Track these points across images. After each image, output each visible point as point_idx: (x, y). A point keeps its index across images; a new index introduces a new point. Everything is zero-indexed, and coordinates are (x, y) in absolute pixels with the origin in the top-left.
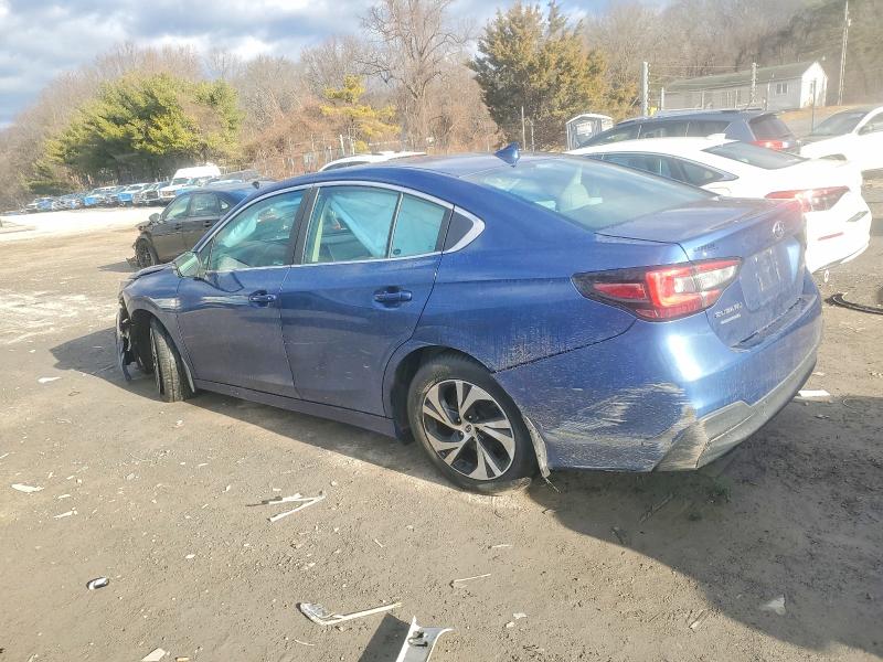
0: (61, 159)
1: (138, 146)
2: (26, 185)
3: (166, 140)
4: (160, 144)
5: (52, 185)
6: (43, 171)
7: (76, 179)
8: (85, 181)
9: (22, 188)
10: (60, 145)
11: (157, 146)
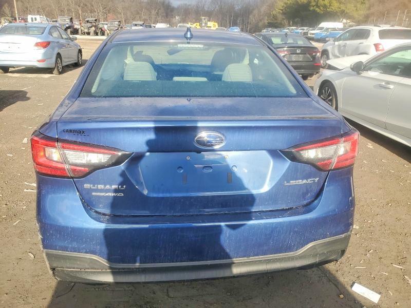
0: (281, 12)
1: (312, 8)
2: (266, 22)
3: (325, 6)
4: (322, 8)
5: (276, 23)
6: (275, 17)
7: (286, 22)
8: (289, 23)
9: (265, 23)
10: (283, 5)
11: (320, 9)
